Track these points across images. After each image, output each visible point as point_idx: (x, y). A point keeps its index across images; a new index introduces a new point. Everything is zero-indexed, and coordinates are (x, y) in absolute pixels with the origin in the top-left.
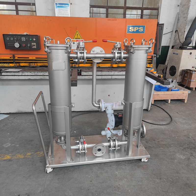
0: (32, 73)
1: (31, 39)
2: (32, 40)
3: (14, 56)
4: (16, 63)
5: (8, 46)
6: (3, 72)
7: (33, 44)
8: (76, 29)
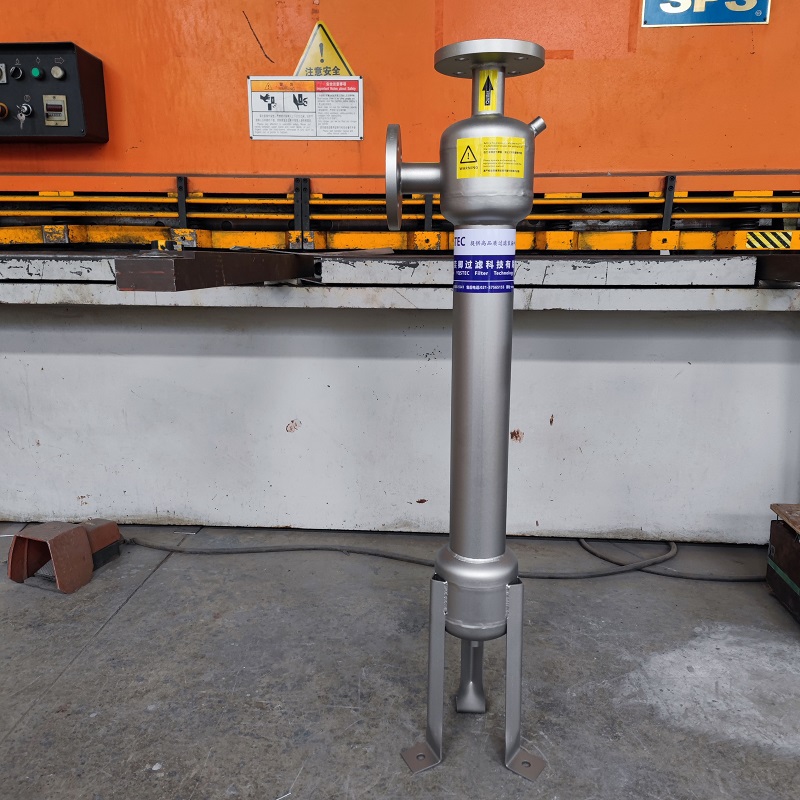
2: (45, 76)
7: (48, 100)
8: (315, 11)
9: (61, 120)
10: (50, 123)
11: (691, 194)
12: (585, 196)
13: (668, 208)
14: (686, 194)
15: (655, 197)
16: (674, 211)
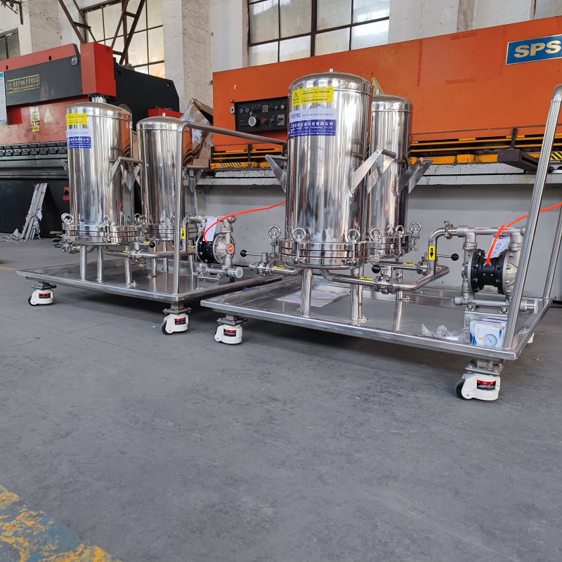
0: (261, 171)
1: (276, 107)
2: (279, 108)
3: (250, 147)
4: (253, 160)
5: (241, 124)
6: (217, 171)
7: (279, 116)
8: (372, 74)
9: (282, 123)
10: (279, 124)
11: (526, 136)
12: (477, 139)
13: (513, 143)
14: (524, 136)
15: (509, 138)
16: (516, 145)
